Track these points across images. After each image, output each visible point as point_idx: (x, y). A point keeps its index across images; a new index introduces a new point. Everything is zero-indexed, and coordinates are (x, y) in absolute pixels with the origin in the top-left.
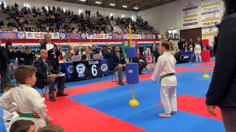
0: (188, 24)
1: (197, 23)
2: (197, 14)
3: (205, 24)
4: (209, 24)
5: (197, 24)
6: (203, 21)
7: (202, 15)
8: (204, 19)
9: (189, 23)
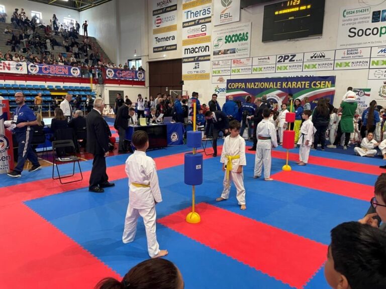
0: (161, 49)
1: (175, 47)
2: (176, 26)
3: (187, 50)
4: (194, 50)
5: (176, 49)
6: (185, 43)
7: (184, 27)
8: (187, 38)
9: (163, 47)
